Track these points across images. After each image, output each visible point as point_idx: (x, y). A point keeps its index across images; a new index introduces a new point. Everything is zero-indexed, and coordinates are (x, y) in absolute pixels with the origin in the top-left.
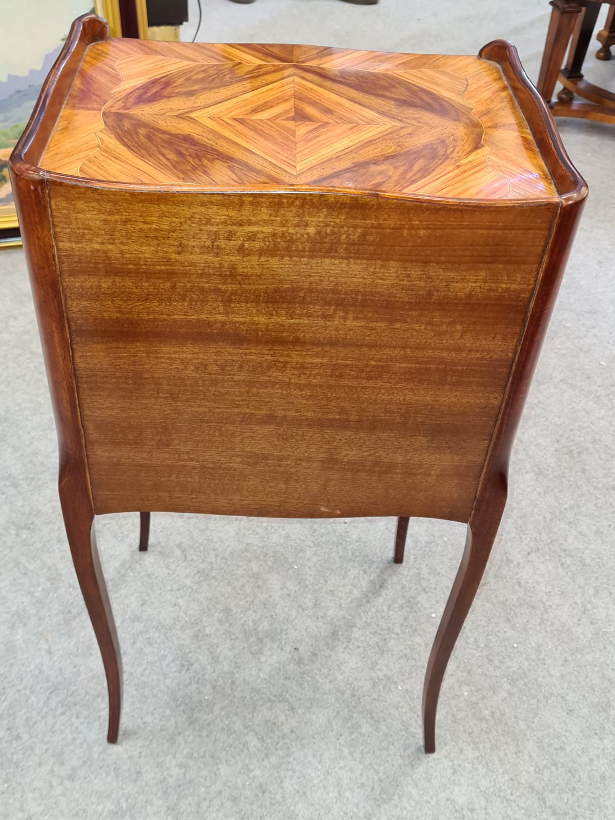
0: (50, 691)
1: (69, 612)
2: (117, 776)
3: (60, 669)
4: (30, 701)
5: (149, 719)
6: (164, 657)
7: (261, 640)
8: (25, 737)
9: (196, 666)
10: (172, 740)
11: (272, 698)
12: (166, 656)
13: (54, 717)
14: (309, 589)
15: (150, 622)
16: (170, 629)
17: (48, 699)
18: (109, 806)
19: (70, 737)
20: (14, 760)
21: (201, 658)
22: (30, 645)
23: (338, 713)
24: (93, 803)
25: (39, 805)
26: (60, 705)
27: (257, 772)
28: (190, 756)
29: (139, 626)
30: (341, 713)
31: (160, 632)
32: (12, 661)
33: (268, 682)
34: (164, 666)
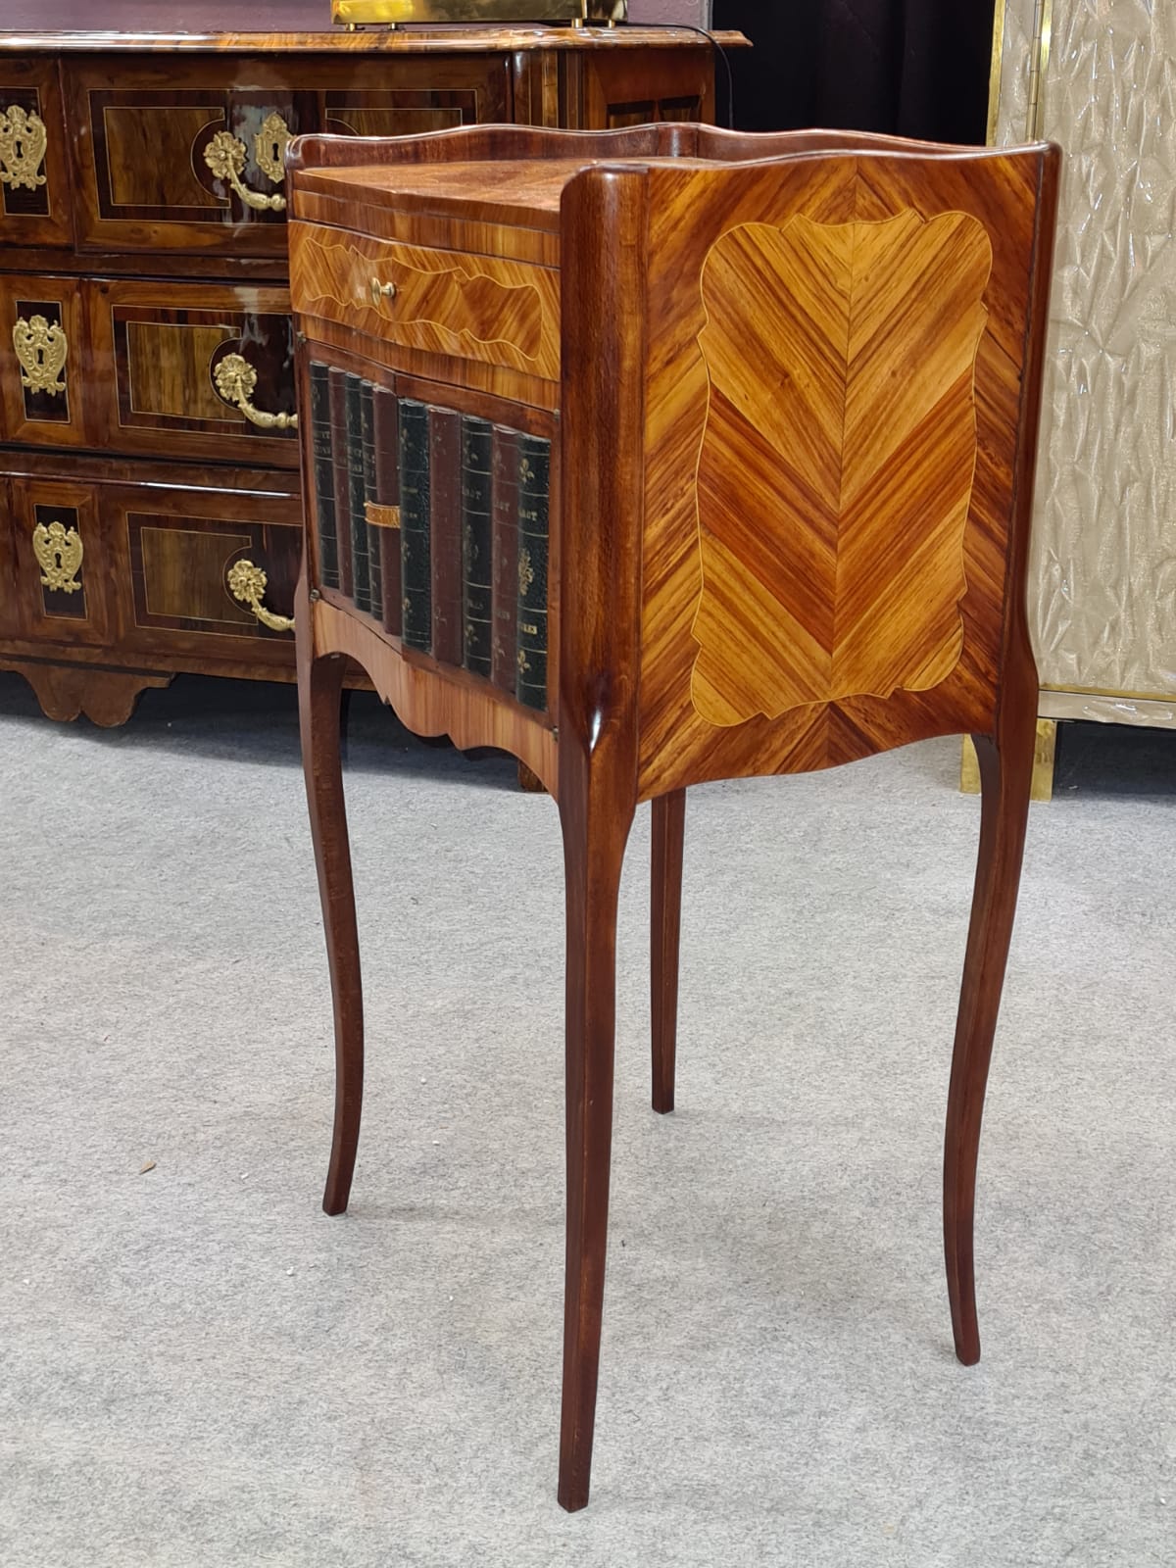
0: (980, 1464)
1: (817, 1524)
2: (1012, 1330)
3: (933, 1472)
4: (1022, 1477)
5: (896, 1338)
6: (781, 1365)
7: (640, 1287)
8: (1078, 1447)
9: (762, 1323)
10: (902, 1303)
11: (729, 1241)
12: (777, 1362)
13: (1014, 1430)
14: (491, 1268)
15: (733, 1413)
16: (725, 1377)
17: (995, 1458)
18: (1054, 1318)
19: (1017, 1403)
20: (1124, 1434)
21: (741, 1325)
22: (934, 1539)
23: (692, 1180)
24: (1071, 1335)
25: (1139, 1379)
26: (989, 1437)
27: (857, 1213)
28: (902, 1277)
29: (753, 1425)
30: (689, 1178)
31: (742, 1388)
32: (987, 1541)
33: (707, 1255)
34: (796, 1358)
